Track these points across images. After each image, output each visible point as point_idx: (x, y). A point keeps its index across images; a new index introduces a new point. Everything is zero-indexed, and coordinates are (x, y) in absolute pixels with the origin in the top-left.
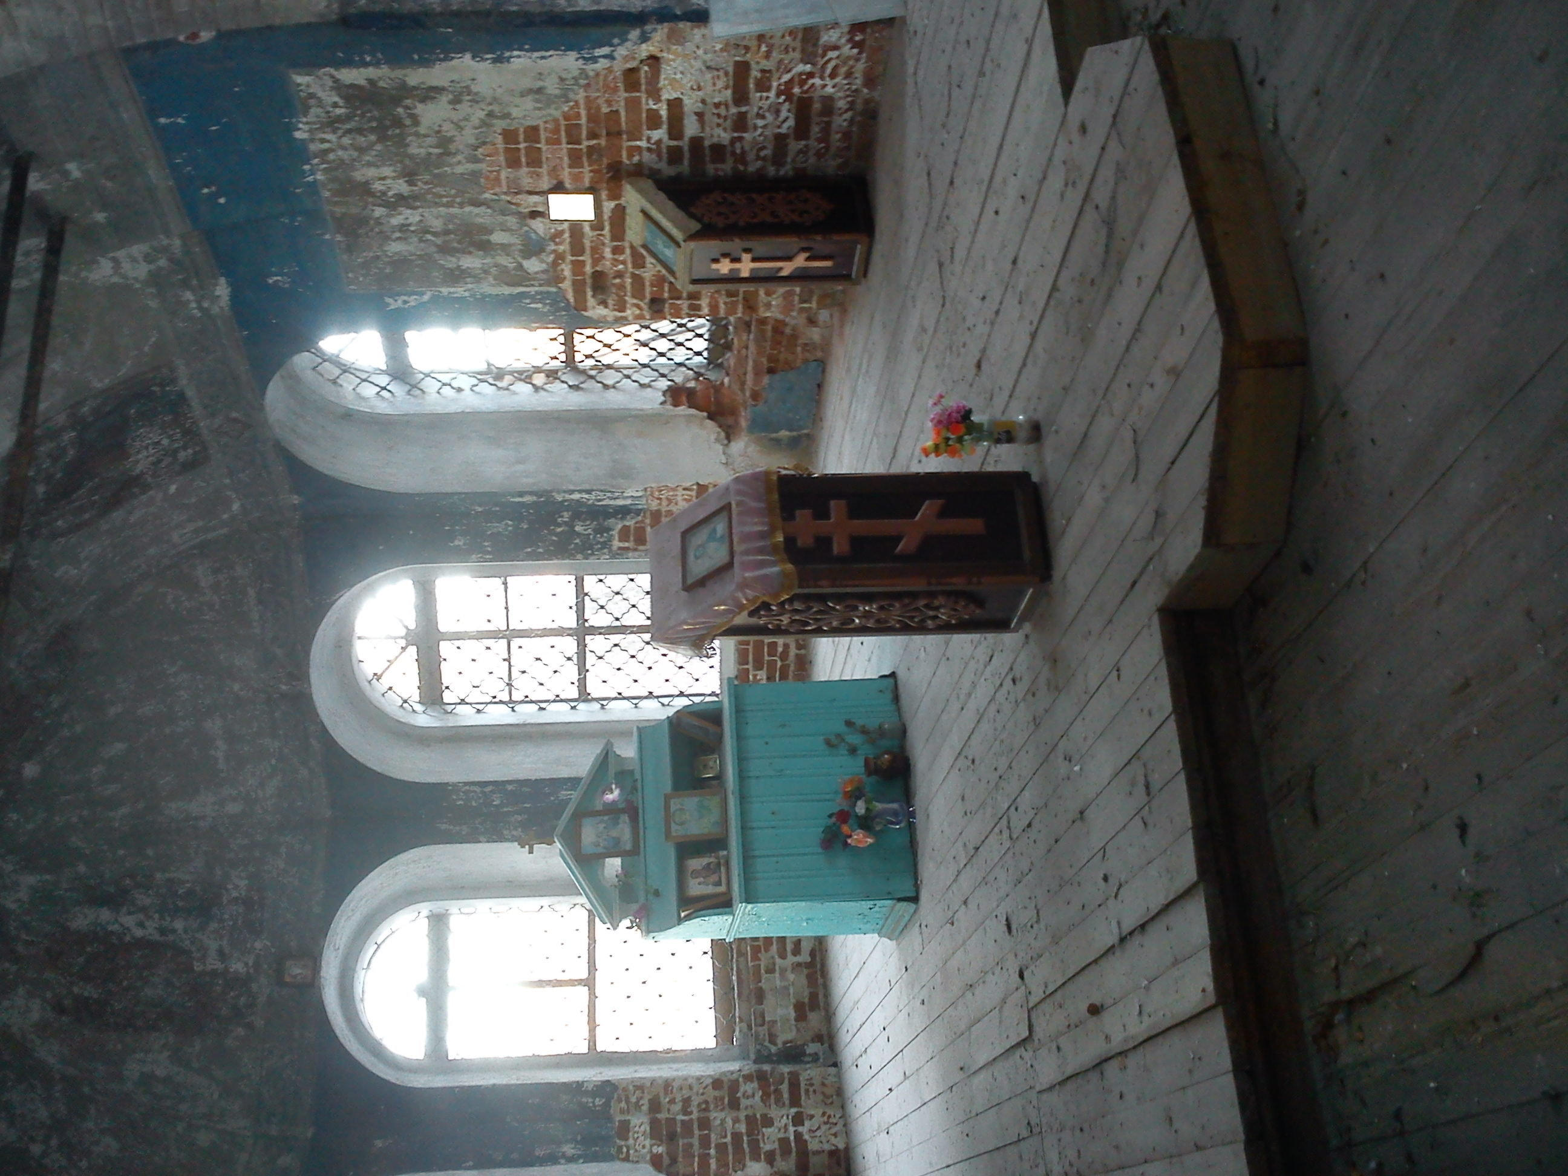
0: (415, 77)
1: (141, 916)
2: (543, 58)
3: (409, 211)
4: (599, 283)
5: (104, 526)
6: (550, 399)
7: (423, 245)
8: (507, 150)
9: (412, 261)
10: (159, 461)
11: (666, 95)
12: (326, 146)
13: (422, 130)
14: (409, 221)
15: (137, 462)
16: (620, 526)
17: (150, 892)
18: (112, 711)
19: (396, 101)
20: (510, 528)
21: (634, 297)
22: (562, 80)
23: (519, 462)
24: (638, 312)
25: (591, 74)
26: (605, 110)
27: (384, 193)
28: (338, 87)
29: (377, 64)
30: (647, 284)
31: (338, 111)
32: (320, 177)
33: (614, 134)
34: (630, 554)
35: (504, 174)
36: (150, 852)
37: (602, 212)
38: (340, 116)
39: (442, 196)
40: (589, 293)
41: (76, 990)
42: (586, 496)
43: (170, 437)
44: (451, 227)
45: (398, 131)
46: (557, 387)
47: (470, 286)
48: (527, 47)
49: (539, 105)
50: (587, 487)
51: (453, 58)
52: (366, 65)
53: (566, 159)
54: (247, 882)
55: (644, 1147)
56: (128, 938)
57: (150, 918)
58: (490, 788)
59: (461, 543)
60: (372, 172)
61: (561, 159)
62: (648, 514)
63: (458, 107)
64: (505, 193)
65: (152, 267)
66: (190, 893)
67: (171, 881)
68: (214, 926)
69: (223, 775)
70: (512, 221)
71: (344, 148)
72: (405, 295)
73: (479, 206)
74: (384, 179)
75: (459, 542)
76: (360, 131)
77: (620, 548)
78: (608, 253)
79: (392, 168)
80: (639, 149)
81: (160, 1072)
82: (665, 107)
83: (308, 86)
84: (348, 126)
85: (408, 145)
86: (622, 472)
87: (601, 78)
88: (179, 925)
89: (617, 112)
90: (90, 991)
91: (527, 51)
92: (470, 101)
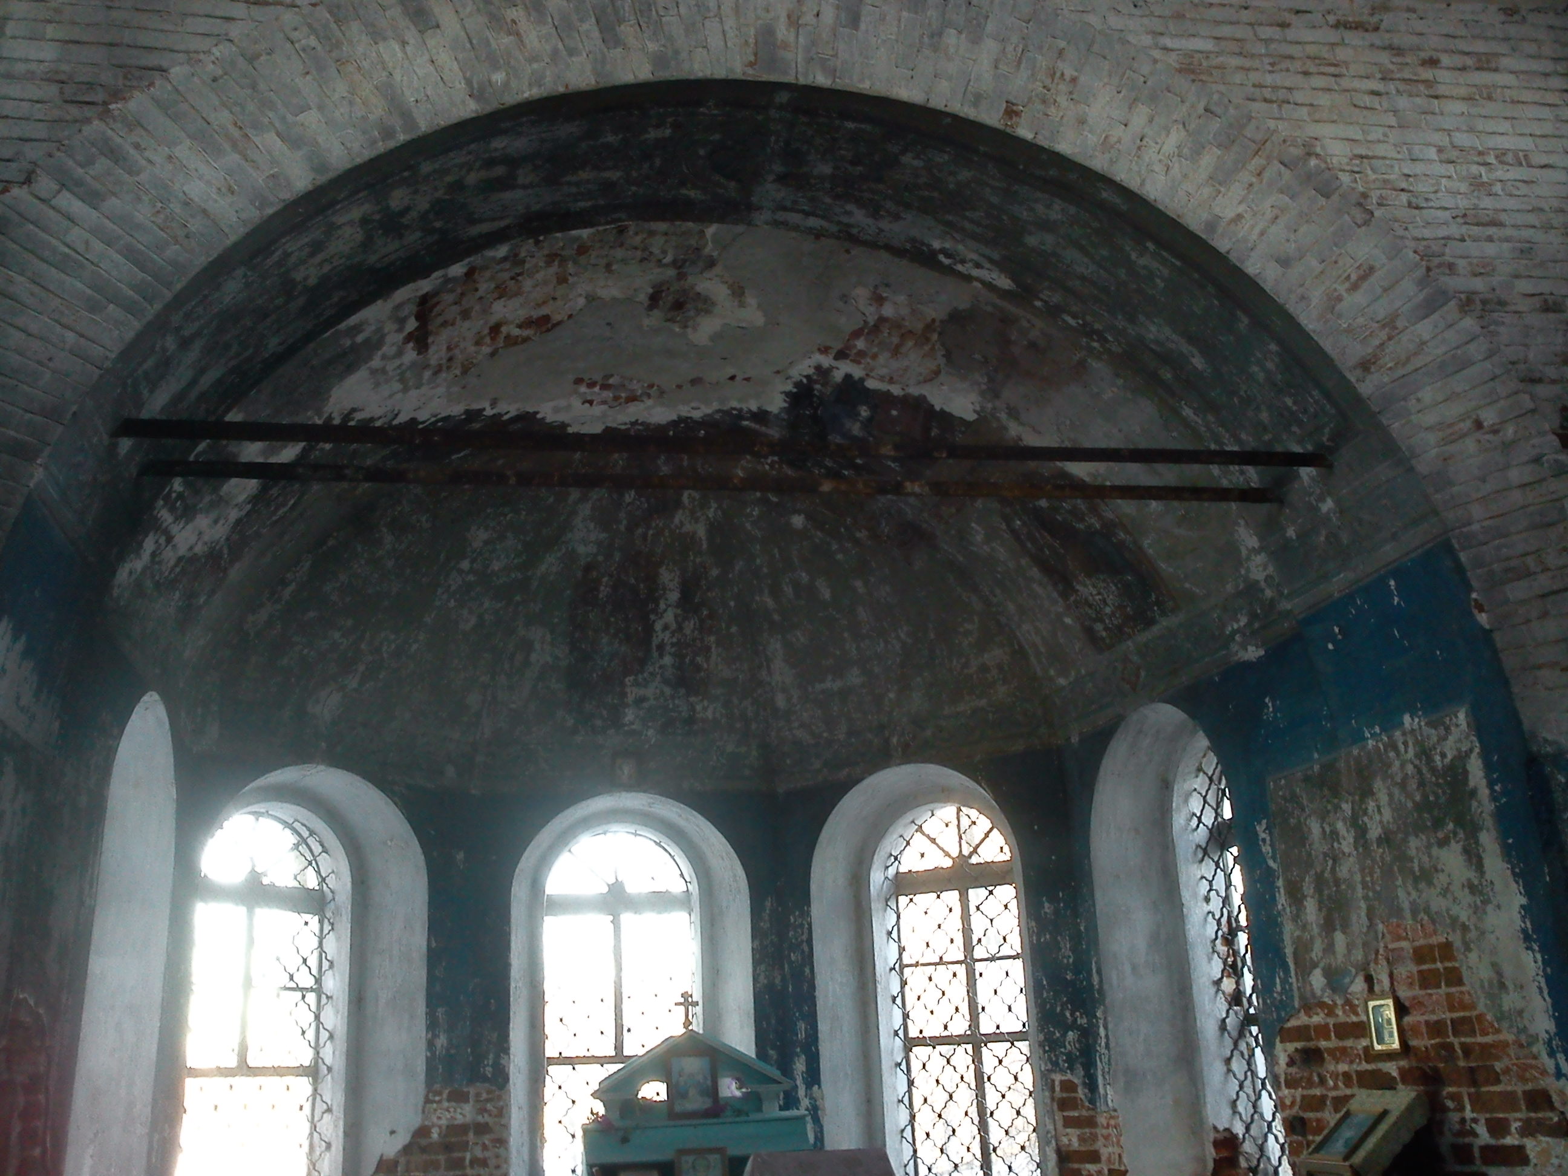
0: (1488, 840)
1: (674, 626)
2: (1540, 988)
3: (1352, 840)
4: (1310, 1057)
5: (1024, 562)
6: (1207, 998)
7: (1321, 857)
8: (1431, 947)
9: (1304, 846)
10: (1090, 606)
11: (1529, 1144)
12: (1402, 748)
13: (1435, 851)
14: (1342, 841)
15: (1085, 586)
16: (1076, 1081)
17: (696, 632)
18: (859, 584)
19: (1460, 821)
20: (1065, 961)
21: (1303, 1097)
22: (1520, 1013)
23: (1134, 968)
24: (1288, 1102)
25: (1535, 1049)
26: (1498, 1066)
27: (1365, 813)
28: (1462, 757)
29: (1494, 798)
30: (1319, 1115)
31: (1438, 758)
32: (1371, 743)
33: (1473, 1077)
34: (1047, 1094)
35: (1404, 944)
36: (734, 629)
37: (1385, 1061)
38: (1433, 761)
39: (1372, 876)
40: (1299, 1045)
41: (605, 579)
42: (1103, 1044)
43: (1113, 614)
44: (1343, 887)
45: (1429, 824)
46: (1222, 1005)
47: (1288, 910)
48: (1549, 970)
49: (1486, 984)
50: (1112, 1045)
51: (1517, 883)
52: (1491, 785)
53: (1434, 1018)
54: (710, 717)
55: (439, 1118)
56: (652, 617)
57: (673, 633)
58: (806, 949)
59: (1047, 910)
60: (1384, 799)
61: (1433, 1012)
62: (1091, 1113)
63: (1467, 890)
64: (1386, 947)
65: (1263, 584)
66: (698, 668)
67: (708, 649)
68: (668, 691)
69: (810, 689)
70: (1358, 955)
71: (1402, 766)
72: (1271, 840)
73: (1370, 919)
74: (1379, 811)
75: (1048, 908)
76: (1422, 784)
77: (1053, 1081)
78: (1343, 1067)
79: (1391, 820)
80: (1462, 1109)
81: (534, 657)
82: (1516, 1143)
83: (1457, 726)
84: (1425, 770)
85: (1417, 836)
86: (1132, 1082)
87: (1533, 1062)
88: (667, 660)
89: (1498, 1081)
90: (604, 591)
91: (1544, 970)
92: (1476, 905)
